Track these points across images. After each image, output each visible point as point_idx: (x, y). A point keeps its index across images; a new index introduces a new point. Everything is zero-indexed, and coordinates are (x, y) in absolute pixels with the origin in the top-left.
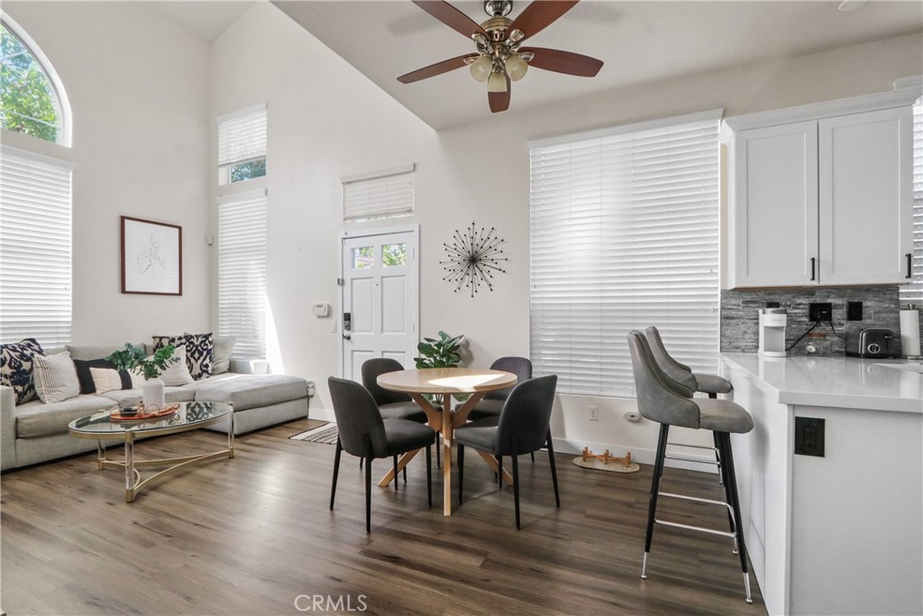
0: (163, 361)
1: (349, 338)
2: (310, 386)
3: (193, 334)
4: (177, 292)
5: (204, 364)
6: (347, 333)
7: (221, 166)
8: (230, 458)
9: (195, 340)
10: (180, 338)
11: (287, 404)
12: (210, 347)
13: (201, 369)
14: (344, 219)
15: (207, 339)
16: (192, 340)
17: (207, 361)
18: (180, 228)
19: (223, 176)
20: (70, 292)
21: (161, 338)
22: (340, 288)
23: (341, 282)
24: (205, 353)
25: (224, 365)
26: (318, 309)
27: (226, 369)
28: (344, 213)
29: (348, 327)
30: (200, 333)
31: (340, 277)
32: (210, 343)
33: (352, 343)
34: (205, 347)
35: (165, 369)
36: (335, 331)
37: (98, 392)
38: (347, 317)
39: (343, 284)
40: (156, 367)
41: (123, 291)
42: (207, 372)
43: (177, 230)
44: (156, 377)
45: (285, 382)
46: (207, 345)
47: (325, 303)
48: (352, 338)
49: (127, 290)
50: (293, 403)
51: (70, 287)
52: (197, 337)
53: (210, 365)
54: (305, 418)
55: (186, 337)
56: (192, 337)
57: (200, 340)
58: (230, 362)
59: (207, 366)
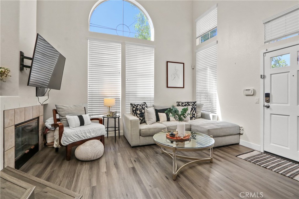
0: (184, 114)
1: (268, 107)
2: (241, 129)
3: (189, 101)
4: (183, 87)
5: (193, 113)
6: (266, 104)
7: (197, 38)
8: (211, 162)
9: (190, 104)
10: (185, 103)
11: (231, 137)
12: (195, 107)
13: (192, 115)
14: (265, 43)
15: (195, 104)
16: (189, 104)
17: (194, 112)
18: (184, 64)
19: (198, 41)
20: (154, 88)
21: (179, 102)
22: (262, 80)
23: (263, 77)
24: (194, 109)
25: (199, 115)
26: (247, 91)
27: (200, 116)
28: (265, 39)
29: (268, 101)
30: (192, 101)
31: (262, 74)
32: (196, 105)
33: (271, 109)
34: (194, 107)
35: (185, 118)
36: (257, 103)
37: (160, 121)
38: (267, 95)
39: (264, 78)
40: (182, 116)
41: (167, 87)
42: (194, 117)
43: (183, 64)
44: (182, 121)
45: (230, 126)
46: (194, 106)
47: (251, 88)
48: (271, 107)
49: (168, 86)
50: (233, 136)
51: (154, 86)
52: (191, 102)
53: (195, 114)
54: (238, 144)
55: (187, 102)
56: (189, 102)
57: (192, 104)
58: (201, 114)
59: (194, 114)
